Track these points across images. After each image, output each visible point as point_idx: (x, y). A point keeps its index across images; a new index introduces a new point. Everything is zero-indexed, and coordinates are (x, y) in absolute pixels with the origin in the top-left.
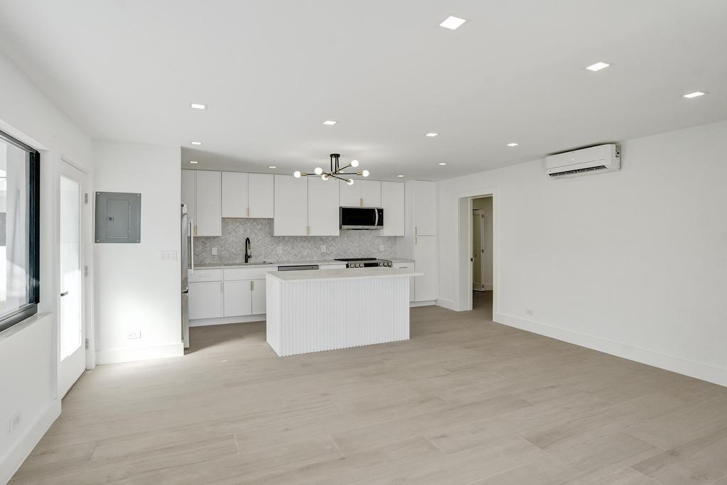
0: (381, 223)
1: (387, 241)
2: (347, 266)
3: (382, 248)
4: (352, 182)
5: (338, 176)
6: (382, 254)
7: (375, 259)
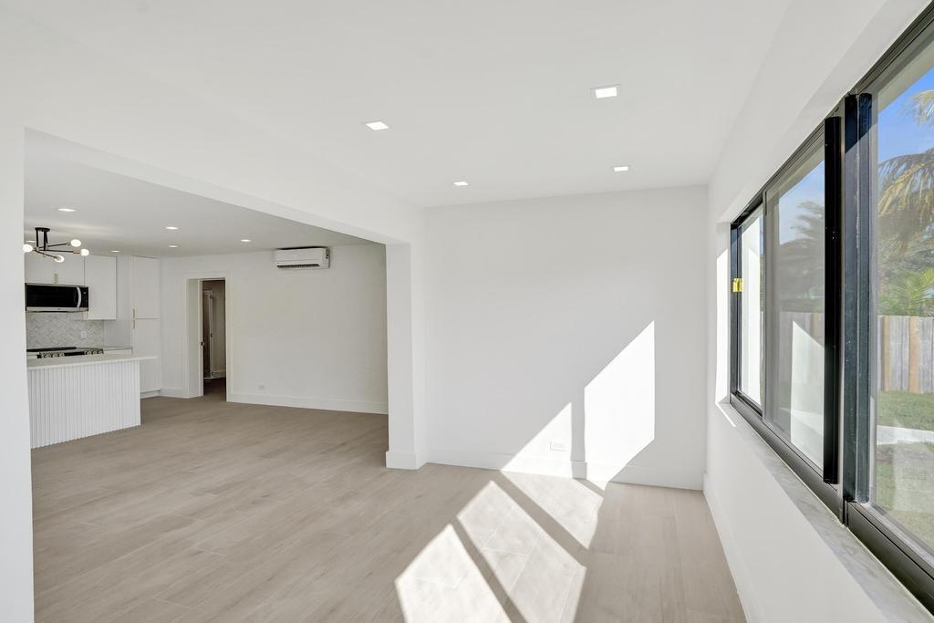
0: (85, 304)
1: (91, 326)
2: (39, 357)
3: (84, 334)
4: (62, 259)
5: (48, 253)
6: (84, 341)
7: (75, 348)
